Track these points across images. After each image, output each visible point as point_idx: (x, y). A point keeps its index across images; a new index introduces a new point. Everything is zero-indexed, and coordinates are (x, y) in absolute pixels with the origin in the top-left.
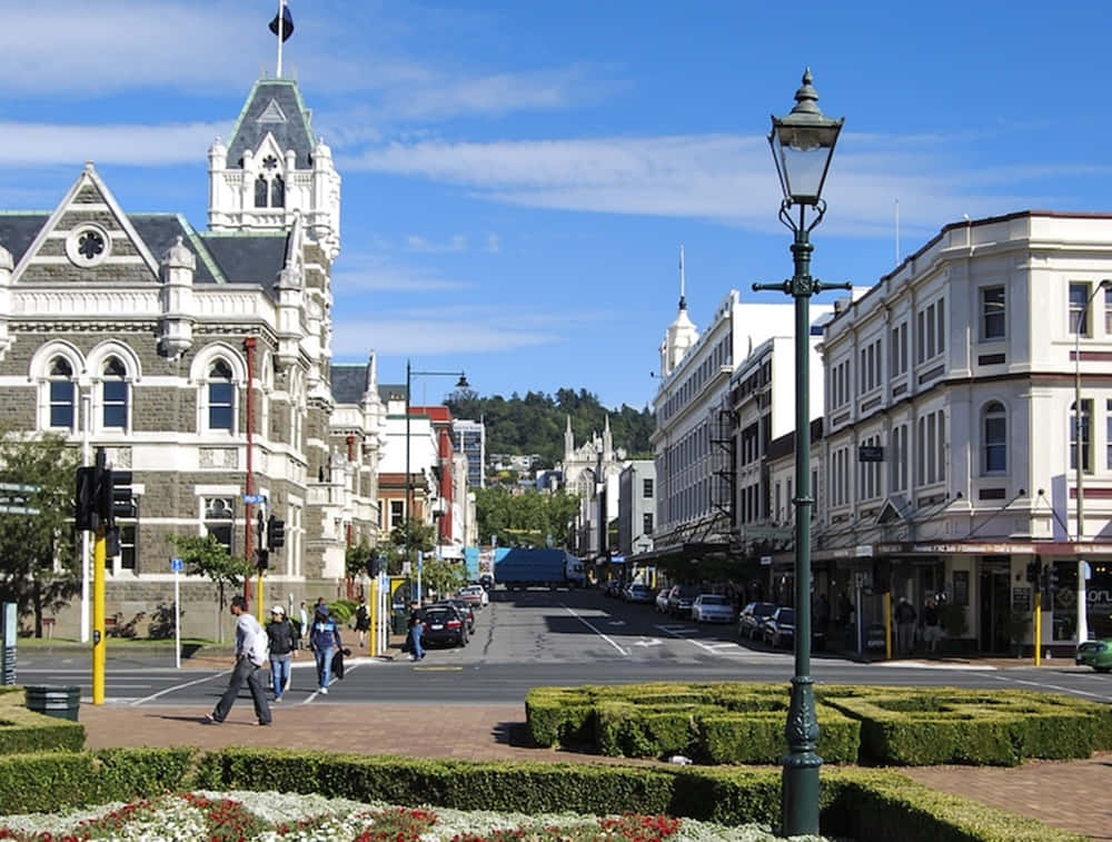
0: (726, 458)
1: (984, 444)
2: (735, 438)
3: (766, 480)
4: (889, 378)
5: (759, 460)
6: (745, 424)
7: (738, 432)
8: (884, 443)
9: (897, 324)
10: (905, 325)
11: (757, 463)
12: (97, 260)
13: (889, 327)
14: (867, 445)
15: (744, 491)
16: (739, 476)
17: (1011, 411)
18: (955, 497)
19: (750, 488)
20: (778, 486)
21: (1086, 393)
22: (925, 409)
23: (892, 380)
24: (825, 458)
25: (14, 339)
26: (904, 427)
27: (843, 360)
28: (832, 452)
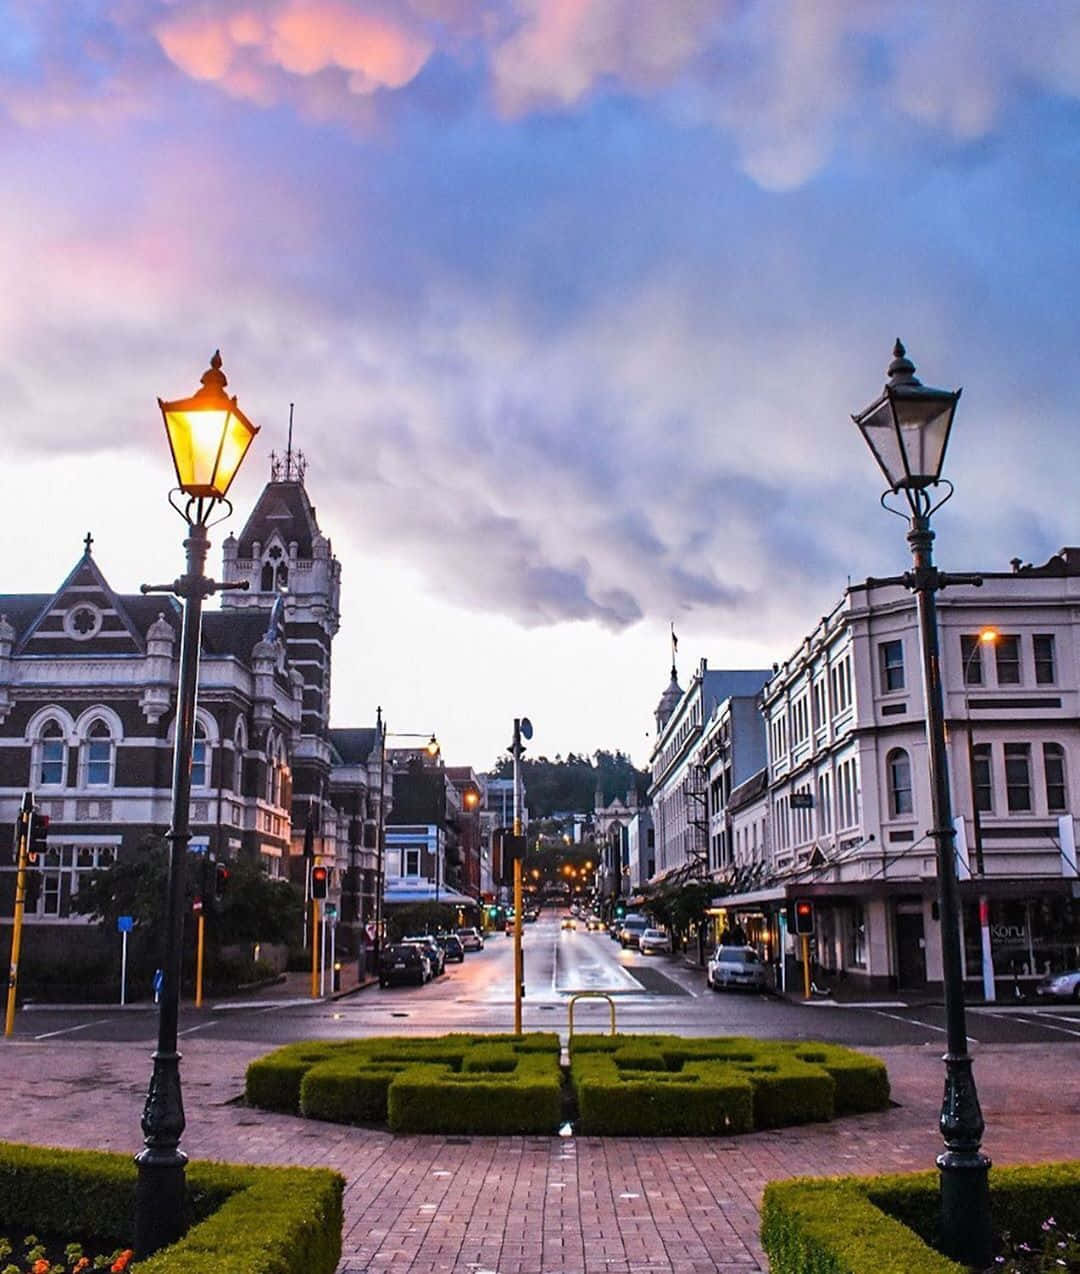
0: (701, 809)
1: (892, 789)
2: (707, 789)
3: (729, 828)
4: (814, 730)
5: (723, 811)
6: (714, 776)
7: (708, 785)
8: (813, 792)
9: (817, 681)
10: (822, 681)
11: (722, 812)
12: (90, 634)
13: (812, 684)
14: (801, 792)
15: (714, 838)
16: (711, 825)
17: (913, 756)
18: (868, 839)
19: (719, 835)
20: (738, 833)
21: (979, 738)
22: (841, 760)
23: (816, 732)
24: (771, 806)
25: (13, 704)
26: (827, 775)
27: (780, 715)
28: (776, 801)
